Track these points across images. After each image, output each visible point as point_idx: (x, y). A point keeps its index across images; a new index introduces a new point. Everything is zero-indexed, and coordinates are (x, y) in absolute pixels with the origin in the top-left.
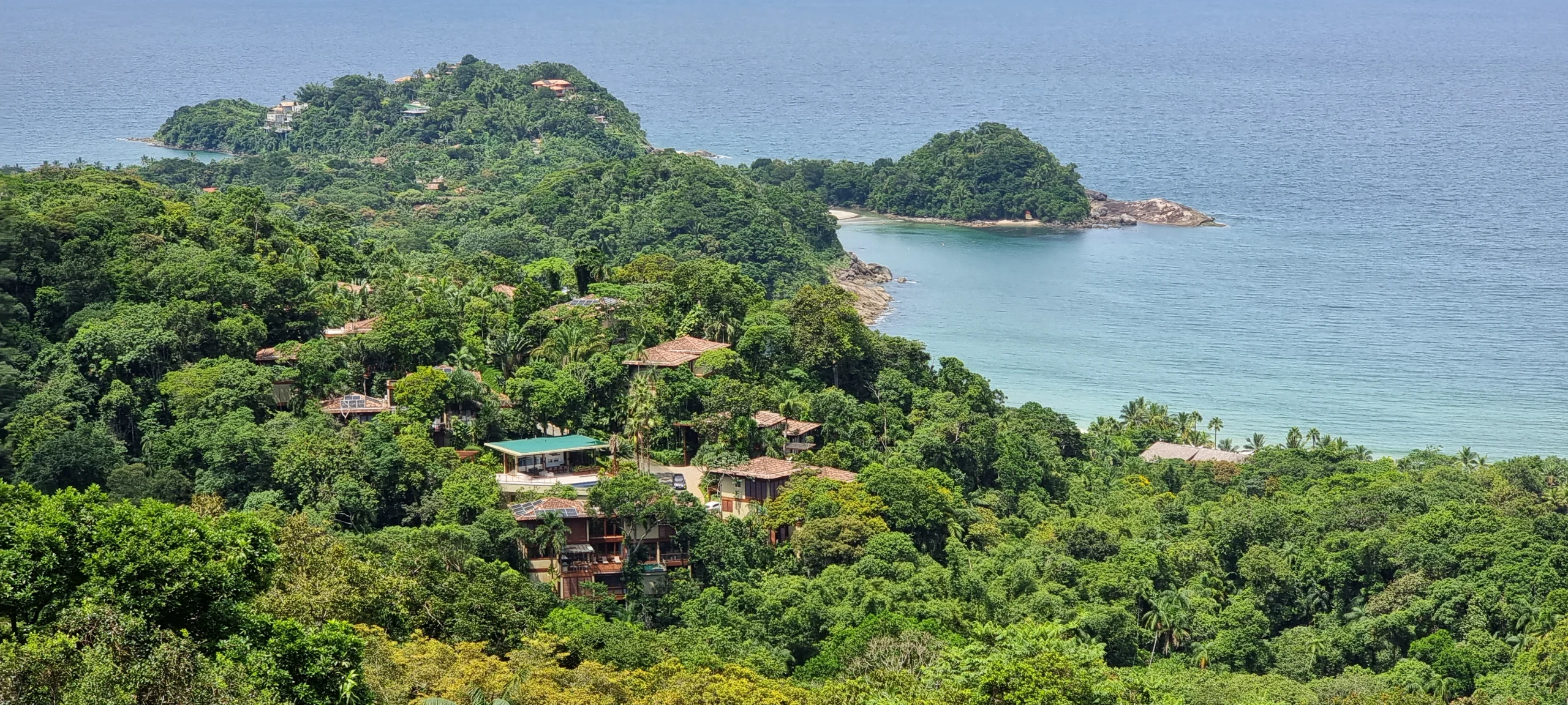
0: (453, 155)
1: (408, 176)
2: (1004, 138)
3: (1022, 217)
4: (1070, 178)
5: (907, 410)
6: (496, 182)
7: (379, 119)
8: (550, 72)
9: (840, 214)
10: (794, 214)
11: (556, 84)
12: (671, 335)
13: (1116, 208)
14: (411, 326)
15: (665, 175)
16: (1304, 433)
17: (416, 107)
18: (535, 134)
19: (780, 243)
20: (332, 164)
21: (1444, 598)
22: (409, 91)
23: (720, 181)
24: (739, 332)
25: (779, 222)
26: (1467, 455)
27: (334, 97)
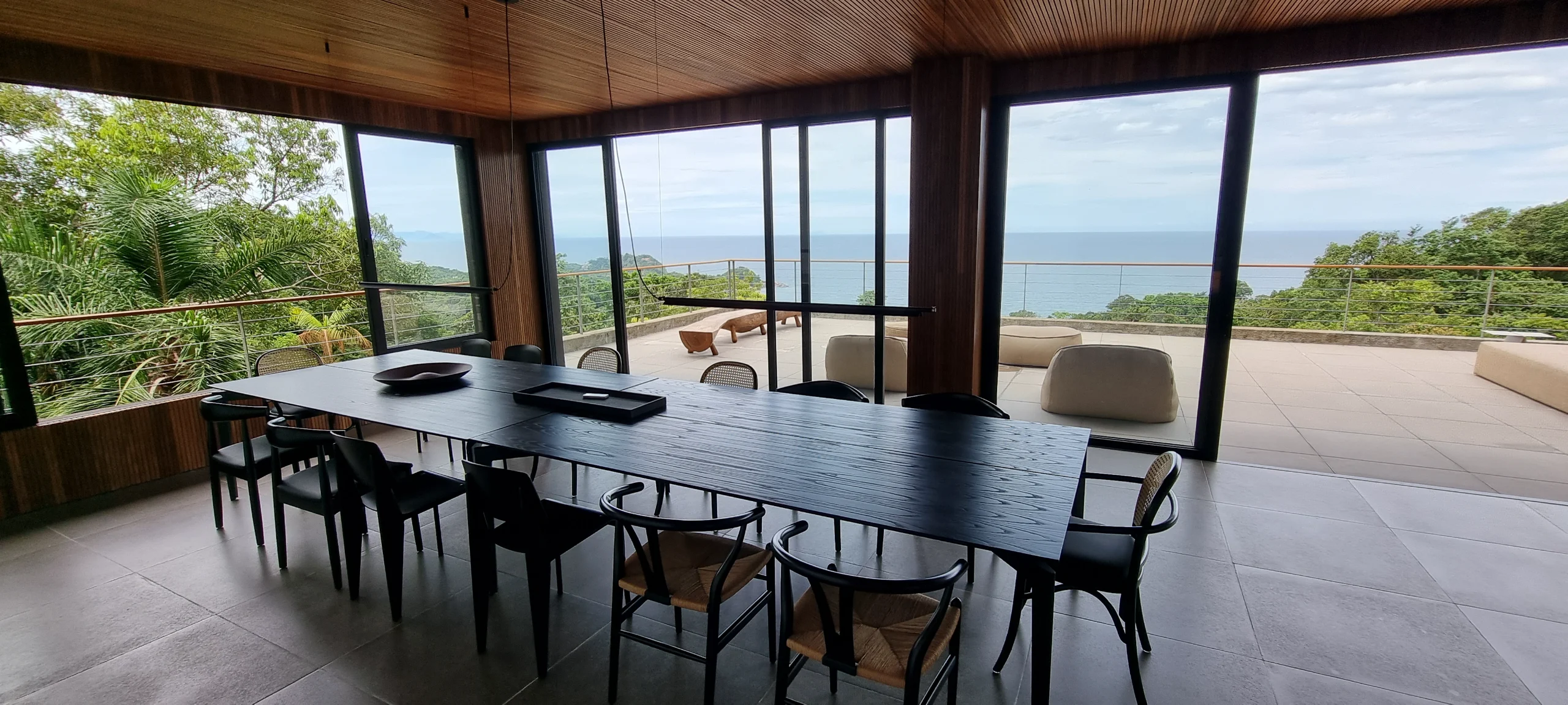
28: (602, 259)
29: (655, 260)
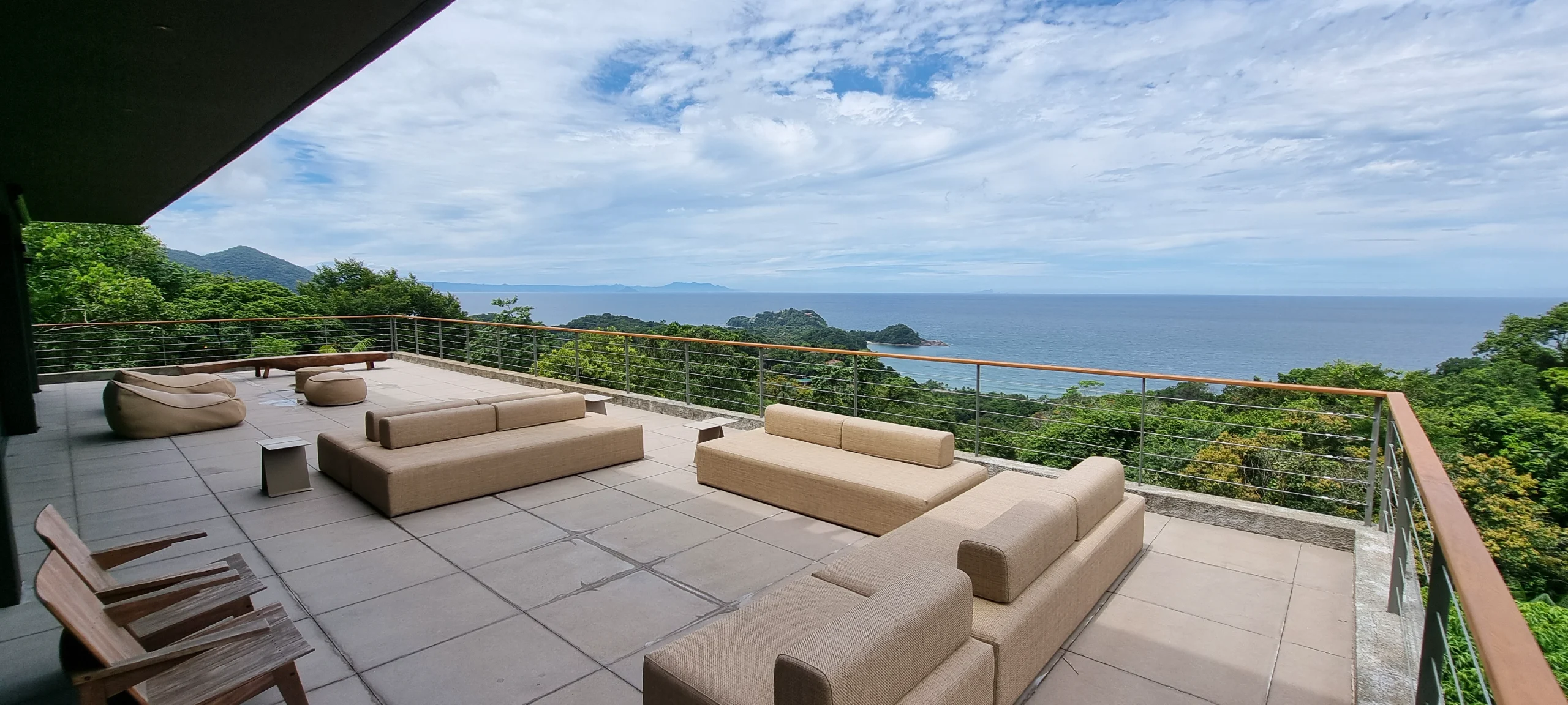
0: (787, 328)
1: (778, 332)
2: (903, 327)
3: (906, 343)
4: (917, 335)
5: (880, 377)
6: (796, 333)
7: (772, 320)
8: (808, 311)
9: (868, 342)
10: (858, 341)
11: (809, 314)
12: (831, 360)
13: (927, 342)
14: (776, 355)
15: (831, 332)
16: (966, 387)
17: (781, 318)
18: (805, 324)
19: (855, 347)
20: (762, 329)
21: (995, 418)
22: (779, 315)
23: (844, 333)
24: (845, 359)
25: (855, 342)
26: (1001, 393)
27: (763, 315)
28: (767, 313)
29: (817, 315)
